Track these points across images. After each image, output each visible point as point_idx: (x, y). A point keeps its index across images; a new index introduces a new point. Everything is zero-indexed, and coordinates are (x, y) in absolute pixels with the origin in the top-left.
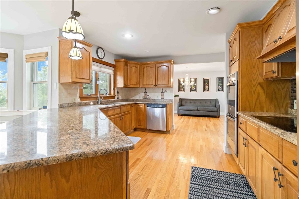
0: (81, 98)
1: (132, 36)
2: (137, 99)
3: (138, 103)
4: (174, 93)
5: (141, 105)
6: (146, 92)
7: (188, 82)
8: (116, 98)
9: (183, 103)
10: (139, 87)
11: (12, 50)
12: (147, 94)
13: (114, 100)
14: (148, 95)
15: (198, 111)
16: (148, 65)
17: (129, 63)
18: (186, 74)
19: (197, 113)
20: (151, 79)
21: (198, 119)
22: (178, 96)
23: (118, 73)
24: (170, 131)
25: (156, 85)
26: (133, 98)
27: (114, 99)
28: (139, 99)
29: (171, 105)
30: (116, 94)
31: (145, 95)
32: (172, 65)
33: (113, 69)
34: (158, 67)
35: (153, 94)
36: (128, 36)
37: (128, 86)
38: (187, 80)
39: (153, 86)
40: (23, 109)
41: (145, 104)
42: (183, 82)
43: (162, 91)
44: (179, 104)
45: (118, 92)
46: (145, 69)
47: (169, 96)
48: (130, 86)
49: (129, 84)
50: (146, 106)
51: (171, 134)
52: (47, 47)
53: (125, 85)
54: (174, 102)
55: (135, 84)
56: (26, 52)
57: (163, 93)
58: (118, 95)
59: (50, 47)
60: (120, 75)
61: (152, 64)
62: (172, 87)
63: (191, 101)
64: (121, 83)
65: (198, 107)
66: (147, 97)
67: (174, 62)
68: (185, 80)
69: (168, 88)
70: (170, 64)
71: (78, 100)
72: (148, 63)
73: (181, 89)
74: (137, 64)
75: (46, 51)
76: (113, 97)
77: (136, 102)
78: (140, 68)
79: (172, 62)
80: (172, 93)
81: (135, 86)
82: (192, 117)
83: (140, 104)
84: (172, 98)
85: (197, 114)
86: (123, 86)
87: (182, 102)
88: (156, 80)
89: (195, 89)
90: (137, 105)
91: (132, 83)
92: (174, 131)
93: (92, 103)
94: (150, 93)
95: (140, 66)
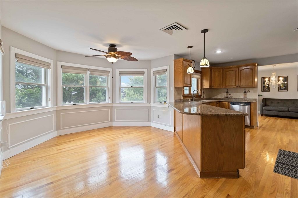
0: (183, 96)
1: (222, 51)
2: (219, 98)
3: (222, 101)
4: (258, 93)
5: (225, 102)
6: (227, 92)
7: (275, 81)
8: (202, 97)
9: (268, 103)
10: (222, 88)
11: (146, 69)
12: (229, 93)
13: (201, 99)
14: (230, 95)
15: (289, 112)
16: (230, 69)
17: (213, 69)
18: (273, 73)
19: (288, 114)
20: (234, 81)
21: (288, 120)
22: (262, 95)
23: (204, 78)
24: (255, 127)
25: (239, 86)
26: (215, 97)
27: (201, 97)
28: (221, 98)
29: (256, 103)
30: (202, 94)
31: (227, 94)
32: (256, 67)
33: (200, 74)
34: (241, 71)
35: (235, 93)
36: (219, 52)
37: (212, 87)
38: (273, 79)
39: (235, 87)
40: (151, 103)
41: (228, 102)
42: (268, 81)
43: (244, 91)
44: (262, 104)
45: (203, 92)
46: (228, 73)
47: (253, 95)
48: (214, 87)
49: (213, 86)
50: (229, 103)
51: (256, 129)
52: (167, 66)
53: (210, 86)
54: (258, 101)
55: (219, 85)
56: (153, 70)
57: (246, 92)
58: (203, 95)
59: (168, 66)
60: (206, 79)
61: (235, 67)
62: (256, 87)
63: (280, 102)
64: (206, 85)
65: (289, 107)
66: (229, 96)
67: (258, 64)
68: (271, 79)
69: (251, 88)
70: (254, 66)
71: (182, 98)
72: (231, 67)
73: (266, 88)
74: (220, 69)
75: (166, 68)
76: (200, 96)
77: (220, 101)
78: (222, 72)
79: (256, 65)
80: (256, 93)
81: (218, 87)
82: (280, 119)
83: (223, 102)
84: (257, 97)
85: (288, 116)
86: (208, 88)
87: (266, 102)
88: (239, 81)
89: (286, 88)
90: (221, 102)
91: (216, 84)
92: (258, 127)
93: (190, 100)
94: (232, 92)
95: (222, 70)
